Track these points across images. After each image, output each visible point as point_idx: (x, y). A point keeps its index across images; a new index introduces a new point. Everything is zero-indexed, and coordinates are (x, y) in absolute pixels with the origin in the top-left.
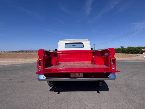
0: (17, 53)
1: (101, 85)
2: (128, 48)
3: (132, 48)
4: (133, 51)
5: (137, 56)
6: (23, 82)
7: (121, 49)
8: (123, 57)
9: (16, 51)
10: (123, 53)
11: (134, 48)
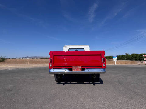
0: (21, 60)
1: (94, 77)
2: (132, 55)
3: (136, 55)
4: (137, 58)
5: (141, 62)
6: (34, 79)
7: (125, 56)
8: (126, 63)
9: (20, 58)
10: (126, 60)
11: (138, 55)
